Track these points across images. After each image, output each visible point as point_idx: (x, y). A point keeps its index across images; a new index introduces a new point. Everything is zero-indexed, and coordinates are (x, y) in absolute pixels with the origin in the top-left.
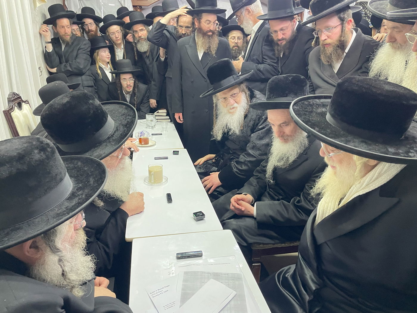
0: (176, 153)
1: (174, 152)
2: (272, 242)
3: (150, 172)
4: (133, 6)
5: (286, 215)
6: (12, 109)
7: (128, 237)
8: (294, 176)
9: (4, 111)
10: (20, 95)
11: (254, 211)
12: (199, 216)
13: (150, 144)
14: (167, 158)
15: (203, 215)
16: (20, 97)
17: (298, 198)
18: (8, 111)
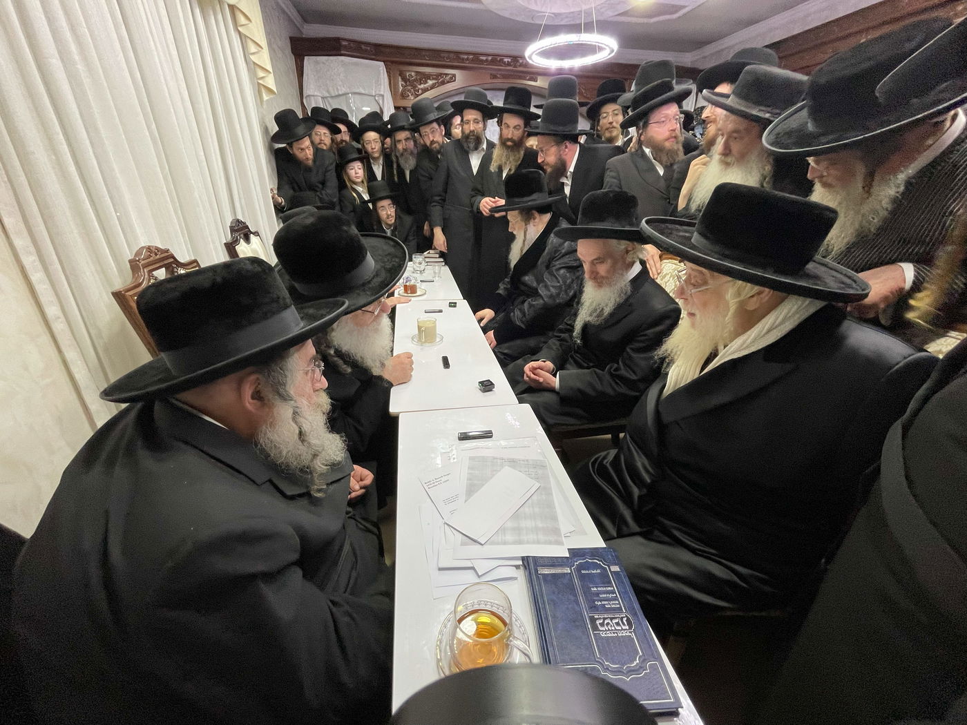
0: (453, 305)
1: (450, 303)
2: (579, 423)
3: (419, 328)
4: (395, 108)
5: (599, 387)
6: (236, 241)
7: (393, 409)
8: (610, 336)
9: (225, 244)
10: (247, 224)
11: (556, 382)
12: (487, 386)
13: (418, 293)
14: (441, 311)
15: (492, 384)
16: (247, 227)
17: (616, 365)
18: (231, 243)
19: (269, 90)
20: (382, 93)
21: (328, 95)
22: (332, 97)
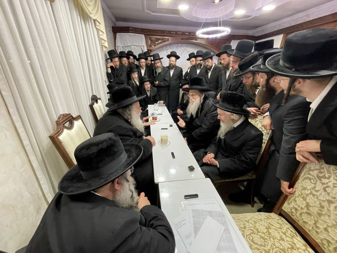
0: (171, 126)
1: (170, 125)
3: (162, 139)
4: (147, 50)
6: (93, 104)
7: (156, 181)
9: (89, 105)
12: (191, 169)
13: (158, 120)
14: (167, 129)
15: (194, 168)
16: (97, 97)
18: (92, 105)
19: (106, 47)
20: (143, 45)
21: (124, 46)
22: (126, 47)
